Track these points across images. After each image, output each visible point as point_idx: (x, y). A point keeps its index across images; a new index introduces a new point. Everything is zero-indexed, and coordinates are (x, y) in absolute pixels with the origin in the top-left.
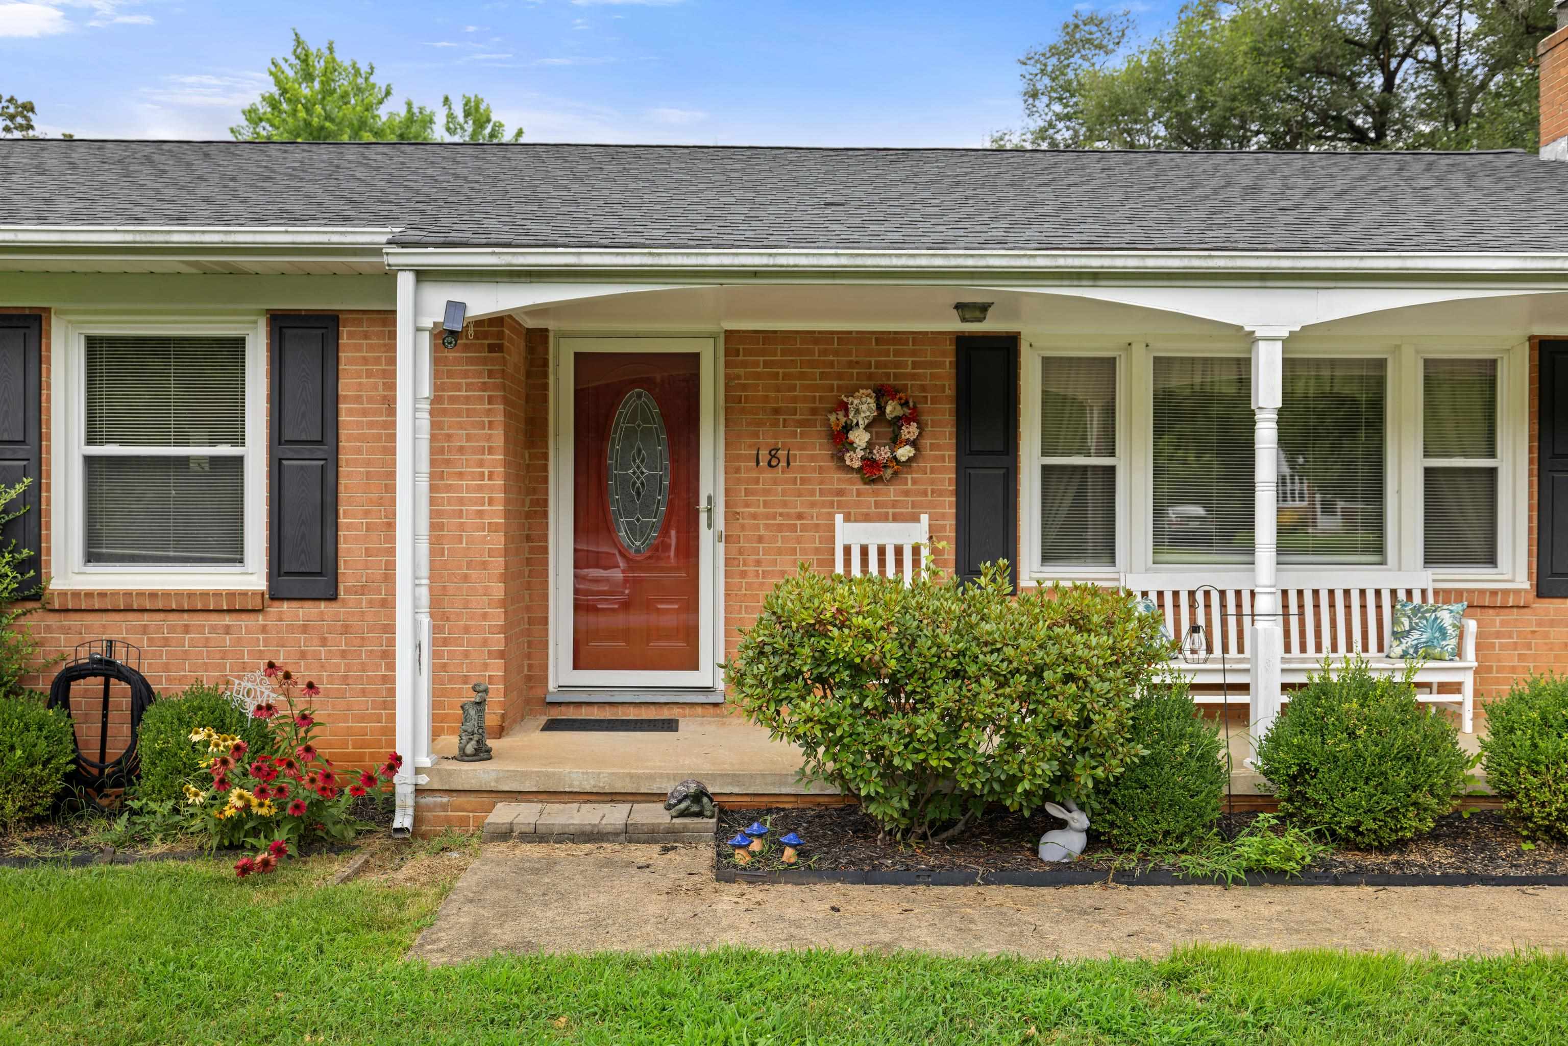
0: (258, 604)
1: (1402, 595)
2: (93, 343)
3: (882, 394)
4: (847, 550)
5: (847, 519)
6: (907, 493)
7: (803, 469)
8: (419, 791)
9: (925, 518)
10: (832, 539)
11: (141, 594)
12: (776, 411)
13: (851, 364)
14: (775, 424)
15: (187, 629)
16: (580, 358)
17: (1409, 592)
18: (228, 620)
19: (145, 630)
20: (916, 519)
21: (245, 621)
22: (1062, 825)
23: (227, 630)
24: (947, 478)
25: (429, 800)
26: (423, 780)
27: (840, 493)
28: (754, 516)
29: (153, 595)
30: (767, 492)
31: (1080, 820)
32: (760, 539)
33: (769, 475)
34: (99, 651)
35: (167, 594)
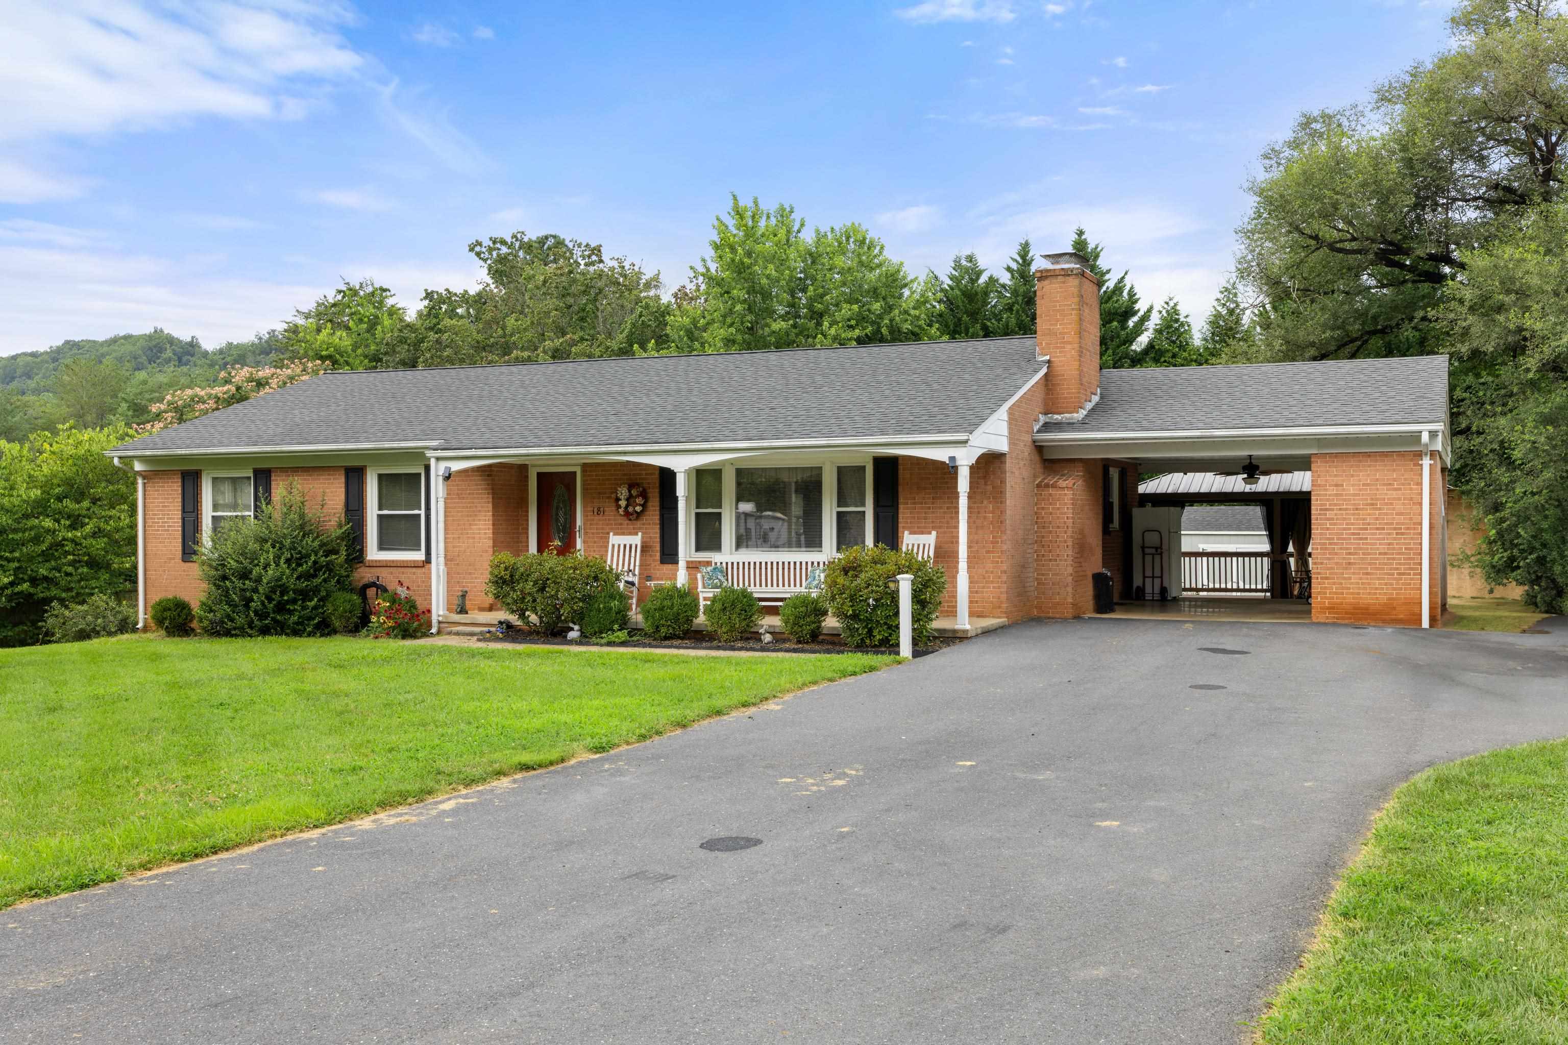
0: (421, 564)
1: (816, 564)
2: (381, 477)
3: (630, 487)
4: (613, 546)
5: (614, 535)
6: (644, 524)
7: (609, 515)
8: (440, 622)
9: (640, 534)
10: (608, 542)
11: (390, 561)
12: (600, 493)
13: (625, 475)
14: (599, 498)
15: (403, 573)
16: (539, 474)
17: (818, 563)
18: (414, 570)
19: (392, 573)
20: (636, 534)
21: (419, 571)
22: (572, 629)
23: (414, 573)
24: (657, 519)
25: (442, 625)
26: (440, 619)
27: (621, 524)
28: (593, 533)
29: (393, 561)
30: (597, 524)
31: (576, 627)
32: (595, 542)
33: (597, 518)
34: (374, 579)
35: (397, 561)
